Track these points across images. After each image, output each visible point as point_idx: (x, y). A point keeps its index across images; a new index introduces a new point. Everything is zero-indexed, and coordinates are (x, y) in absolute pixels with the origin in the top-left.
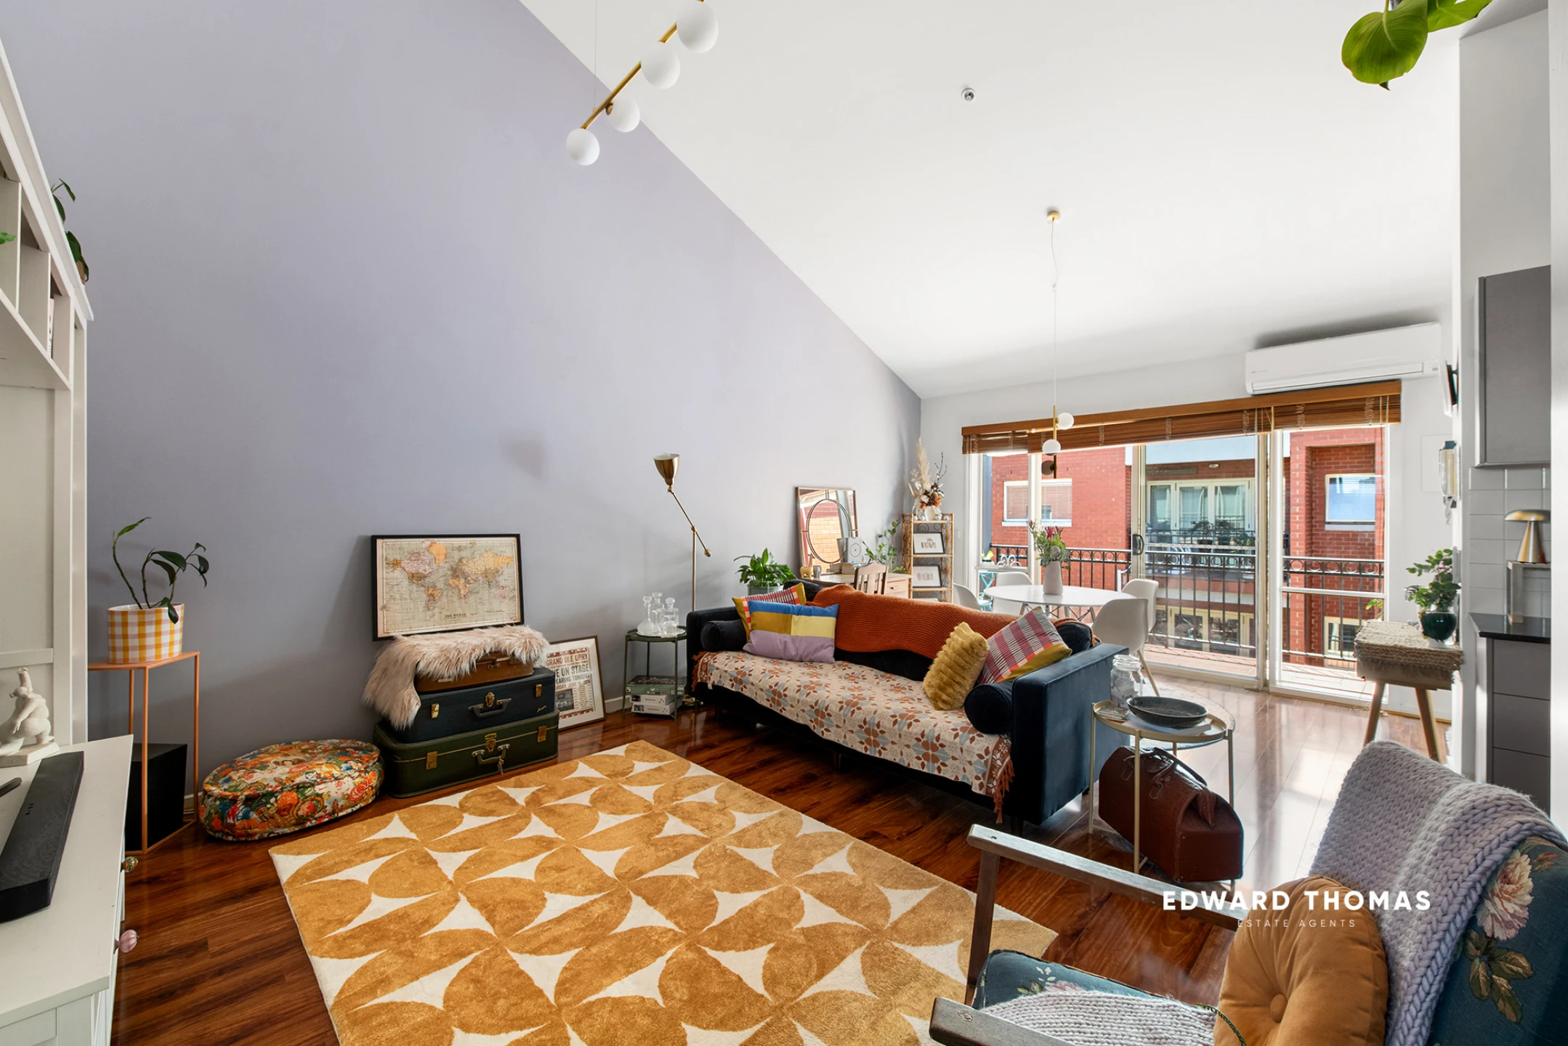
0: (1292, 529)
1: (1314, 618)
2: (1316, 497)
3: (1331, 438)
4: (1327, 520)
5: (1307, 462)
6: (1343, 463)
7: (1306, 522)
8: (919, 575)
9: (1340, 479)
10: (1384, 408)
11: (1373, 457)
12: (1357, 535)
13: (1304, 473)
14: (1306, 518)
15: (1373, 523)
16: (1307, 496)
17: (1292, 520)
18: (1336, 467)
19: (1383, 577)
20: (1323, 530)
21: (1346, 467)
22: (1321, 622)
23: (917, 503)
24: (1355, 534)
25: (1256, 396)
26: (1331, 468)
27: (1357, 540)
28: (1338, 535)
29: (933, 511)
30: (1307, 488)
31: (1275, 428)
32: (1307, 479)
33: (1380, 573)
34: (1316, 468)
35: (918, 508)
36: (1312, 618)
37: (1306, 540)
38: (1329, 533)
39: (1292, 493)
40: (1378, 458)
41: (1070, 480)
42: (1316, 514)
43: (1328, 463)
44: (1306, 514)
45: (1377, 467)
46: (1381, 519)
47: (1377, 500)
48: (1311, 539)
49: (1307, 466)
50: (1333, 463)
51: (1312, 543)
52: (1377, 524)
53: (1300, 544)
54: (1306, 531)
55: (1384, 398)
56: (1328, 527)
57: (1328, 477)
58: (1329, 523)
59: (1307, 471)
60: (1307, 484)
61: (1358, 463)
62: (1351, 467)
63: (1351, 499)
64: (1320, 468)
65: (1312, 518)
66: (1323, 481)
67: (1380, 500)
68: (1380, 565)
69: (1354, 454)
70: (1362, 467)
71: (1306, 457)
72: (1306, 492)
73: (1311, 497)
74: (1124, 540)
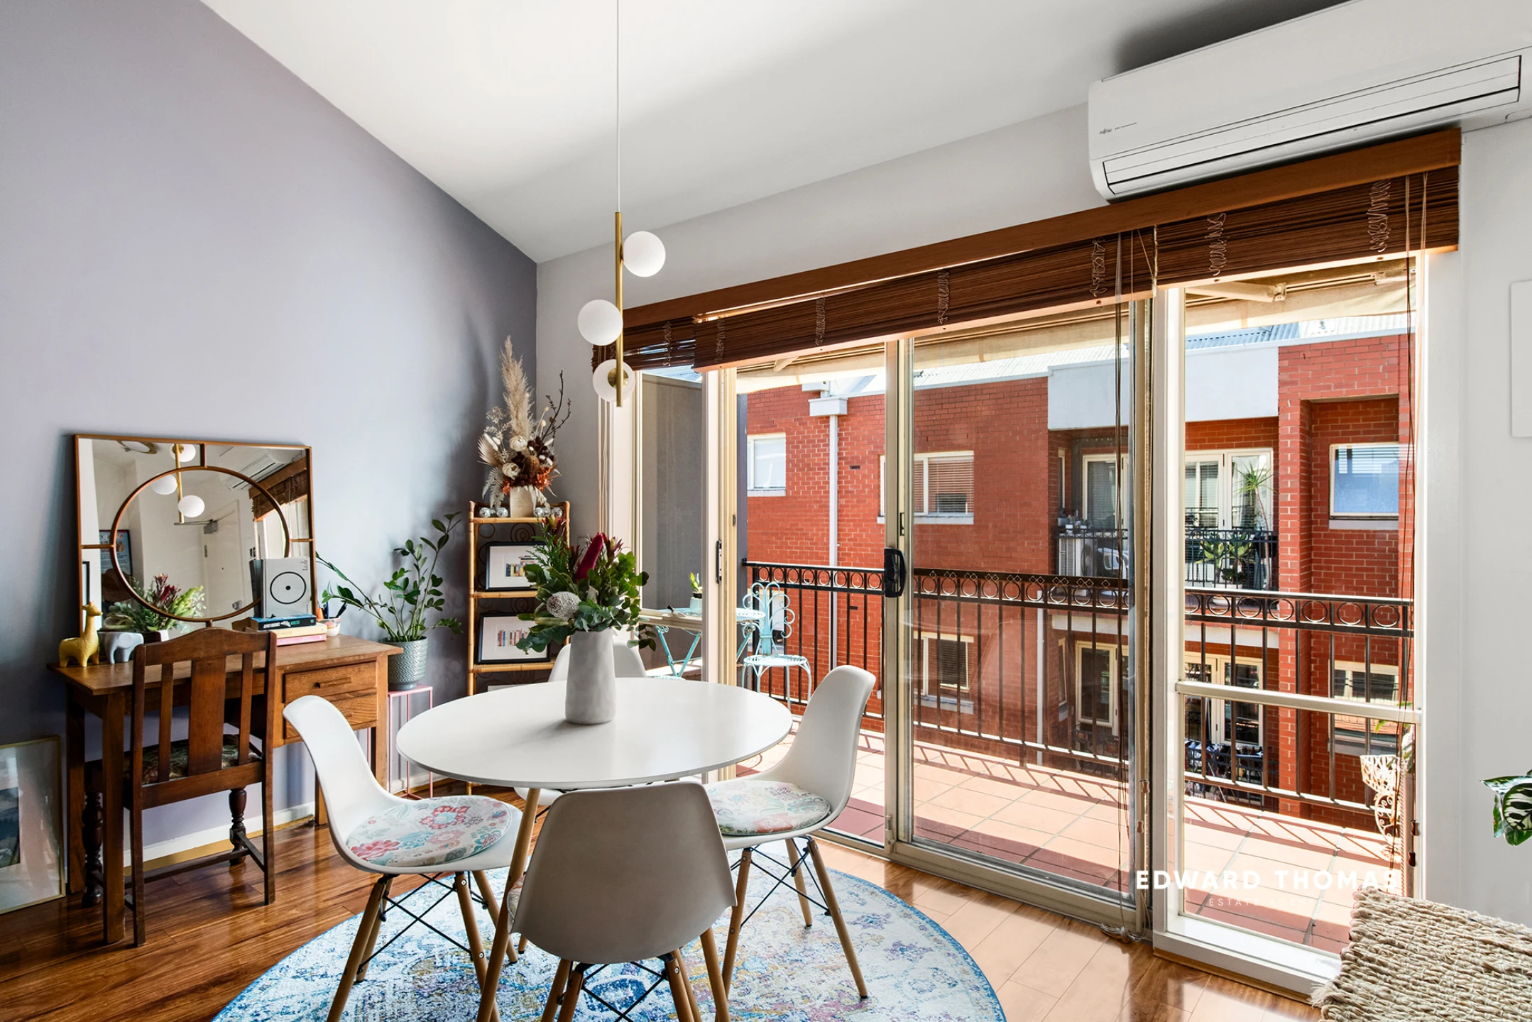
0: (1280, 527)
1: (1315, 662)
2: (1316, 479)
3: (1336, 387)
4: (1332, 513)
5: (1302, 424)
6: (1354, 426)
7: (1301, 517)
8: (501, 636)
9: (1349, 452)
10: (1416, 208)
11: (1397, 418)
12: (1374, 537)
13: (1298, 440)
14: (1301, 510)
15: (1395, 519)
16: (1301, 477)
17: (1281, 514)
18: (1344, 434)
19: (1412, 634)
20: (1327, 529)
21: (1358, 433)
22: (1323, 668)
23: (492, 479)
24: (1372, 535)
25: (1117, 202)
26: (1337, 434)
27: (1373, 543)
28: (1347, 536)
29: (527, 496)
30: (1302, 464)
31: (1160, 282)
32: (1302, 451)
33: (1405, 626)
34: (1316, 435)
35: (495, 489)
36: (1310, 662)
37: (1301, 544)
38: (1336, 533)
39: (1281, 472)
40: (1403, 418)
41: (971, 453)
42: (1316, 504)
43: (1333, 428)
44: (1301, 504)
45: (1403, 432)
46: (1407, 511)
47: (1401, 482)
48: (1310, 542)
49: (1301, 430)
50: (1341, 427)
51: (1311, 549)
52: (1402, 519)
53: (1292, 551)
54: (1301, 530)
55: (1417, 178)
56: (1333, 525)
57: (1333, 447)
58: (1335, 518)
59: (1302, 437)
60: (1301, 457)
61: (1375, 426)
62: (1365, 433)
63: (1367, 481)
64: (1323, 435)
65: (1310, 510)
66: (1327, 453)
67: (1407, 482)
68: (1405, 609)
69: (1369, 413)
70: (1379, 432)
71: (1301, 417)
72: (1301, 471)
73: (1308, 478)
74: (1047, 545)
